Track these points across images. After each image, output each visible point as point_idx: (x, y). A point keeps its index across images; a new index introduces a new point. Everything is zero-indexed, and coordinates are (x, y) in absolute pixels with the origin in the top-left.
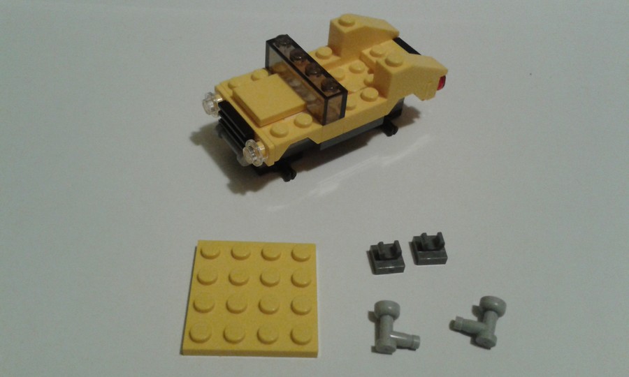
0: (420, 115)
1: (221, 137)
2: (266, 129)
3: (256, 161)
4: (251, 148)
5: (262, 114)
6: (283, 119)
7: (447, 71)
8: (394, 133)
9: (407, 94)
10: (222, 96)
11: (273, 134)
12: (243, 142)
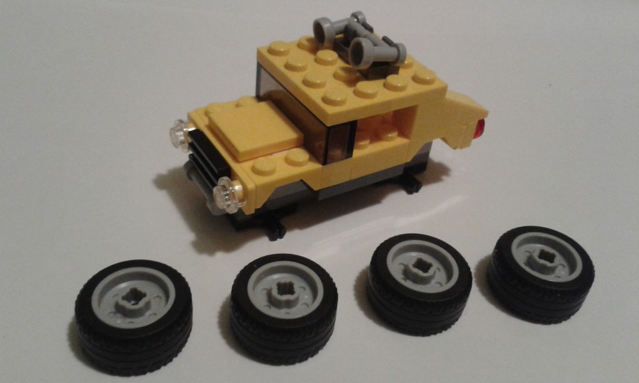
0: (451, 173)
1: (190, 178)
2: (247, 165)
3: (229, 206)
4: (225, 188)
5: (242, 145)
6: (271, 154)
7: (486, 113)
8: (417, 191)
9: (436, 137)
10: (195, 124)
11: (255, 171)
12: (214, 180)
